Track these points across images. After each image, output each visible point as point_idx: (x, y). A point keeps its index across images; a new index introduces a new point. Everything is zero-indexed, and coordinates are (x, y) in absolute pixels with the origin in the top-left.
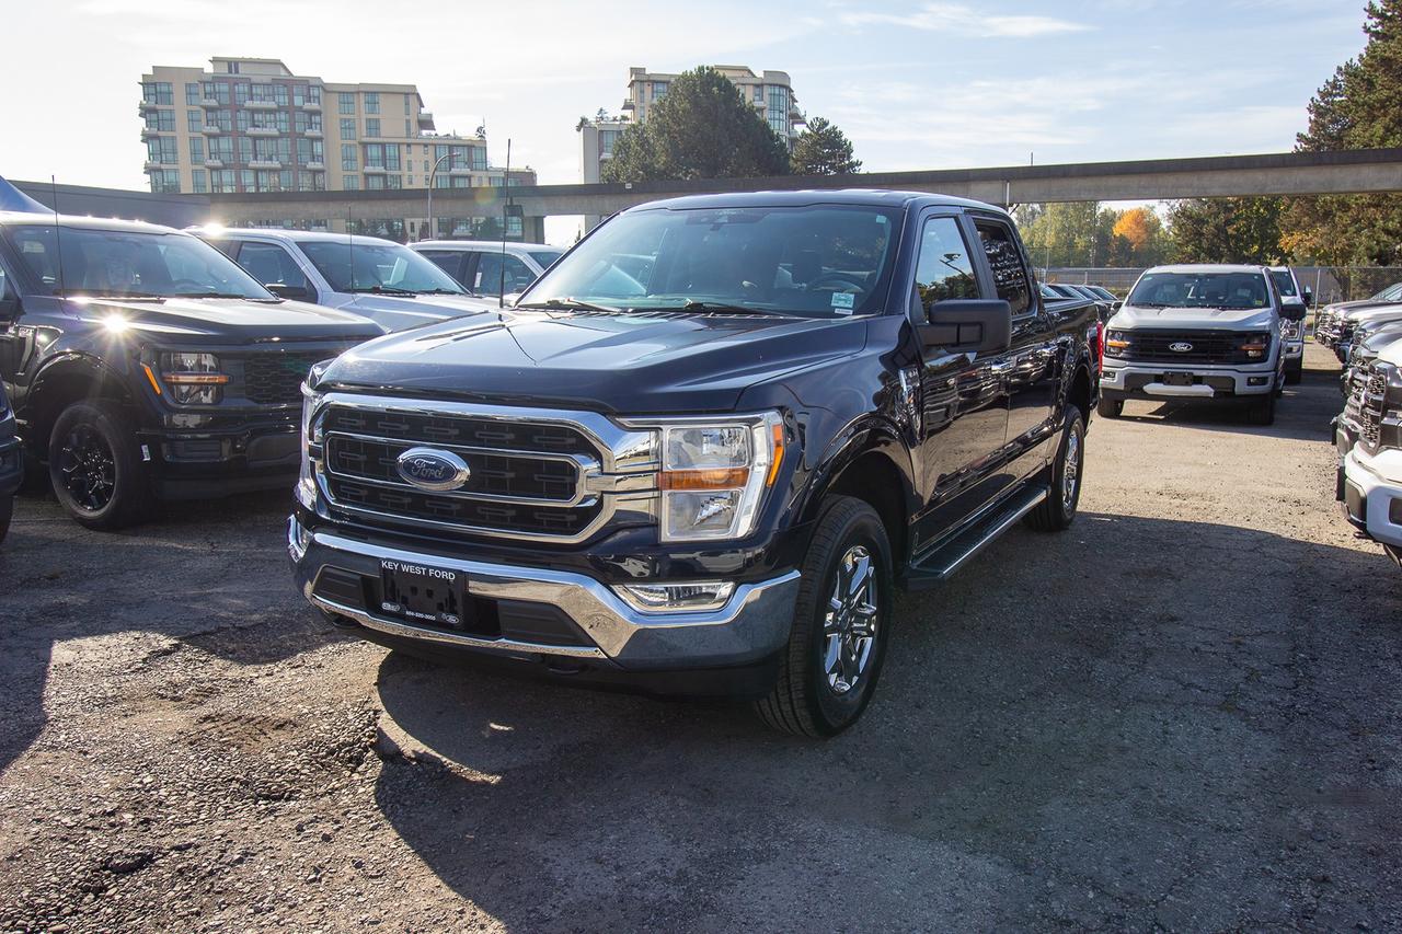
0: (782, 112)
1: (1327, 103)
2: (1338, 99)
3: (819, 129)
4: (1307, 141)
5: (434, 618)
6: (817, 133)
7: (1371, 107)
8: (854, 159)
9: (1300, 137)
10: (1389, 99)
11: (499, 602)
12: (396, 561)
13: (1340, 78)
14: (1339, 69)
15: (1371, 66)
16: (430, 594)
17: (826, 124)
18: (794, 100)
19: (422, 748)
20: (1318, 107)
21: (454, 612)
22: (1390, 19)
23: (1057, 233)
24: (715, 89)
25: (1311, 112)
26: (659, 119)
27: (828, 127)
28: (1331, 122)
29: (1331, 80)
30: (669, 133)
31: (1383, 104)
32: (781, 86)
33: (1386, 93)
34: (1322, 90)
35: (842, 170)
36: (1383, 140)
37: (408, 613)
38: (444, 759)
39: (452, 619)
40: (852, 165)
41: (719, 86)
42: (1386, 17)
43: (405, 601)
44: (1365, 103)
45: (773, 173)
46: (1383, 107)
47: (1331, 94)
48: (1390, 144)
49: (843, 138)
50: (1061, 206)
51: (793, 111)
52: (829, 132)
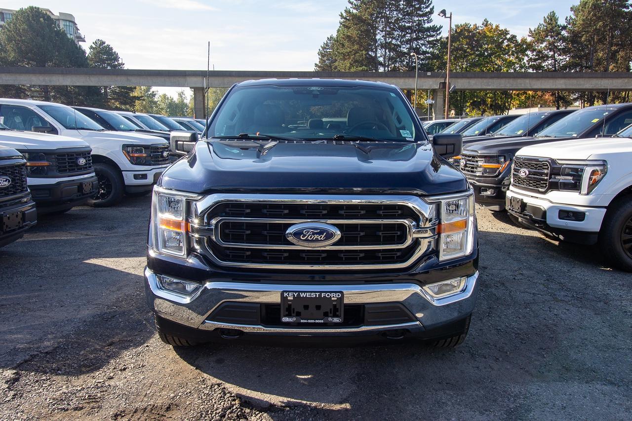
0: (72, 35)
1: (325, 51)
2: (328, 50)
3: (100, 45)
4: (319, 67)
5: (322, 321)
6: (99, 47)
7: (344, 55)
8: (120, 62)
9: (316, 65)
10: (351, 52)
11: (366, 306)
12: (296, 292)
13: (328, 42)
14: (328, 38)
15: (343, 38)
16: (318, 307)
17: (104, 43)
18: (78, 29)
19: (286, 400)
20: (322, 53)
21: (337, 316)
22: (349, 20)
23: (214, 102)
24: (42, 19)
25: (319, 55)
26: (8, 33)
27: (105, 45)
28: (327, 60)
29: (325, 42)
30: (15, 41)
31: (349, 54)
32: (70, 21)
33: (349, 49)
34: (322, 46)
35: (115, 66)
36: (350, 68)
37: (302, 321)
38: (305, 402)
39: (336, 320)
40: (120, 65)
41: (44, 18)
42: (347, 19)
43: (298, 314)
44: (342, 53)
45: (79, 66)
46: (348, 55)
47: (326, 48)
48: (353, 70)
49: (113, 51)
50: (214, 90)
51: (77, 35)
52: (106, 47)
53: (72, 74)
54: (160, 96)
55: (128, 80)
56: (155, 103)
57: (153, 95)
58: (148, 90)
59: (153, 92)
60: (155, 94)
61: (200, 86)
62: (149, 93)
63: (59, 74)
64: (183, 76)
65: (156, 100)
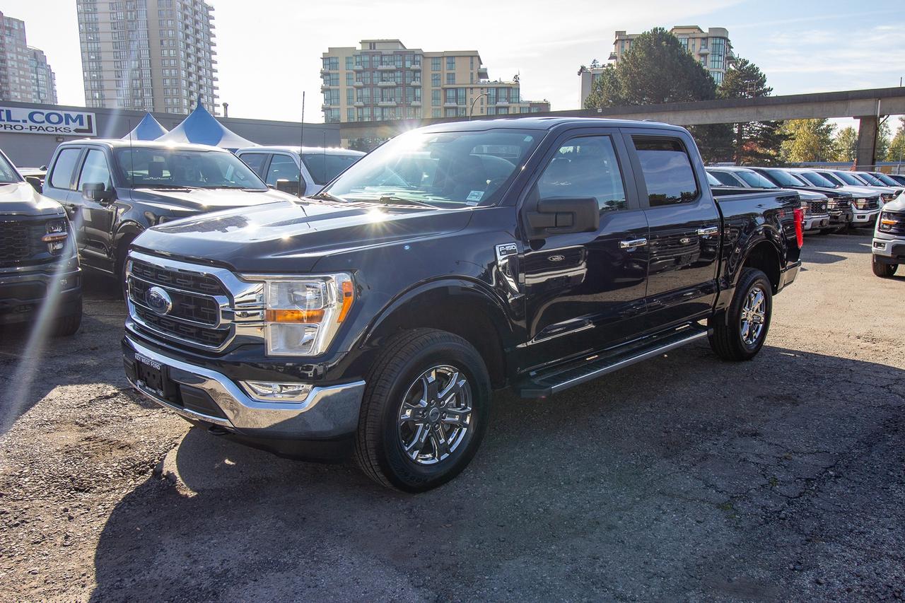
0: (721, 56)
3: (742, 67)
5: (155, 392)
6: (739, 70)
8: (767, 87)
11: (180, 385)
16: (154, 377)
18: (730, 47)
19: (174, 470)
21: (162, 389)
27: (748, 65)
30: (631, 74)
32: (721, 37)
35: (757, 94)
37: (146, 388)
39: (161, 394)
40: (765, 91)
41: (667, 41)
43: (146, 380)
45: (703, 98)
49: (759, 72)
51: (729, 55)
52: (749, 68)
53: (685, 110)
54: (842, 131)
55: (758, 112)
56: (829, 142)
57: (828, 130)
58: (820, 124)
59: (829, 126)
60: (831, 129)
61: (869, 113)
62: (822, 127)
63: (669, 111)
64: (844, 100)
65: (831, 137)
